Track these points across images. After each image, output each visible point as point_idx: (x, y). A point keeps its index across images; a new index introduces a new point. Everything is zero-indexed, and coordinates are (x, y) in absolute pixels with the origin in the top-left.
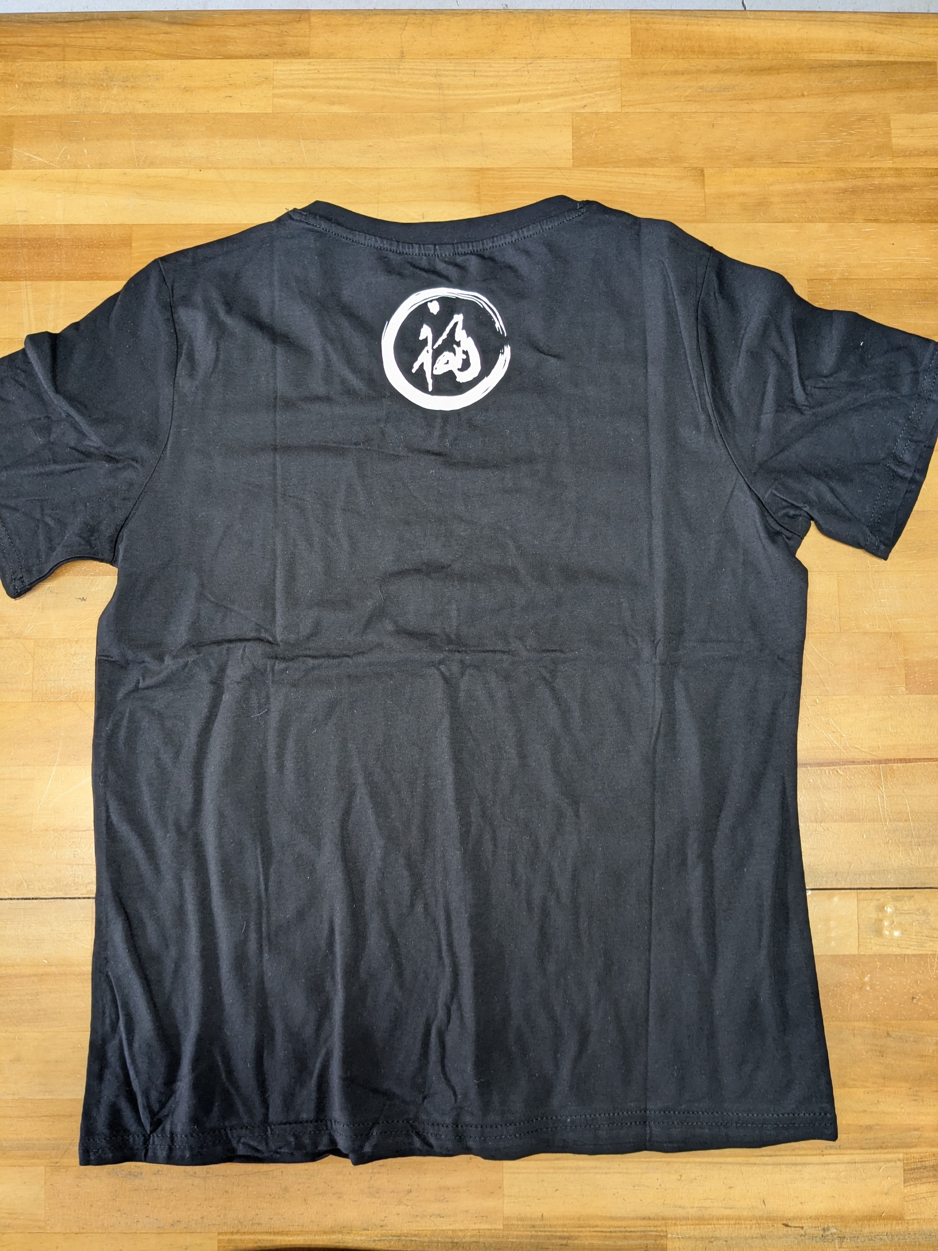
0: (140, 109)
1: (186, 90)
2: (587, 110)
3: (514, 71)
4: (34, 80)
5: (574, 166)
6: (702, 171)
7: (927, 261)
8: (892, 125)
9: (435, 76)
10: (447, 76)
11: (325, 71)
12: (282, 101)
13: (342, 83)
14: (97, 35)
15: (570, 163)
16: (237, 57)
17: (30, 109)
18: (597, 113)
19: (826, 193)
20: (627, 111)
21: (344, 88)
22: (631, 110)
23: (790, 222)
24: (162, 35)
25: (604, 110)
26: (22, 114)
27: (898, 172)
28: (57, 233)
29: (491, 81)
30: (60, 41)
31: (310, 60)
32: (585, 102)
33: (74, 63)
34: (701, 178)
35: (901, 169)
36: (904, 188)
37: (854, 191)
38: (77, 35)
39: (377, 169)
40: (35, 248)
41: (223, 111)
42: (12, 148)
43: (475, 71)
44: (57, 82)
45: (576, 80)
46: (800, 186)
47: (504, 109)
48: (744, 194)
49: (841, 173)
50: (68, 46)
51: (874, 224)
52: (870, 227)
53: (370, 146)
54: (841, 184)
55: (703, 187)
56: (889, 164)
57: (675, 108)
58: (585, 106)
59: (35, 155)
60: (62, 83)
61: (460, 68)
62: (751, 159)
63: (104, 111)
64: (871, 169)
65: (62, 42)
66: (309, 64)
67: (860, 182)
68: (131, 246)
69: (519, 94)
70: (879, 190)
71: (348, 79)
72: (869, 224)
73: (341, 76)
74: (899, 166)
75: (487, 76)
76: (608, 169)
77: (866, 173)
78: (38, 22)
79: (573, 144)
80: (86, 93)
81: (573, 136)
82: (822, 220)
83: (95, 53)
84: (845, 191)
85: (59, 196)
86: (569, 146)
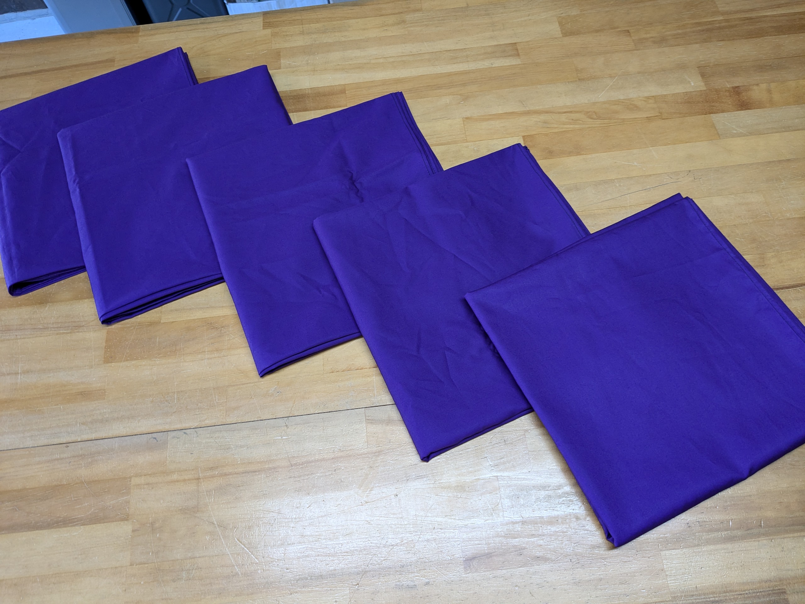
0: (343, 39)
1: (364, 29)
2: (563, 15)
3: (523, 5)
4: (288, 34)
5: (563, 36)
6: (628, 31)
7: (755, 53)
8: (717, 3)
9: (485, 11)
10: (491, 10)
11: (431, 15)
12: (412, 29)
13: (440, 19)
14: (318, 14)
15: (561, 35)
16: (387, 15)
17: (287, 45)
18: (569, 16)
19: (694, 32)
20: (583, 13)
21: (442, 20)
22: (585, 12)
23: (680, 45)
24: (349, 11)
25: (572, 14)
26: (284, 47)
27: (727, 21)
28: (307, 92)
29: (514, 10)
30: (299, 18)
31: (423, 12)
32: (562, 12)
33: (307, 26)
34: (628, 34)
35: (728, 19)
36: (732, 27)
37: (708, 30)
38: (308, 15)
39: (465, 49)
40: (296, 99)
41: (384, 35)
42: (280, 60)
43: (505, 7)
44: (300, 33)
45: (555, 5)
46: (680, 31)
47: (523, 19)
48: (652, 37)
49: (699, 24)
50: (303, 19)
51: (723, 42)
52: (721, 43)
53: (459, 40)
54: (700, 28)
55: (631, 37)
56: (721, 18)
57: (607, 9)
58: (562, 13)
59: (292, 62)
60: (302, 33)
61: (497, 7)
62: (651, 24)
63: (325, 42)
64: (713, 21)
65: (301, 18)
66: (423, 13)
67: (709, 26)
68: (346, 93)
69: (528, 13)
70: (720, 28)
71: (443, 17)
72: (720, 42)
73: (439, 16)
74: (727, 18)
75: (511, 8)
76: (580, 36)
77: (710, 23)
78: (288, 12)
79: (560, 28)
80: (314, 36)
81: (559, 25)
82: (696, 43)
83: (318, 21)
84: (703, 30)
85: (306, 77)
86: (559, 29)
